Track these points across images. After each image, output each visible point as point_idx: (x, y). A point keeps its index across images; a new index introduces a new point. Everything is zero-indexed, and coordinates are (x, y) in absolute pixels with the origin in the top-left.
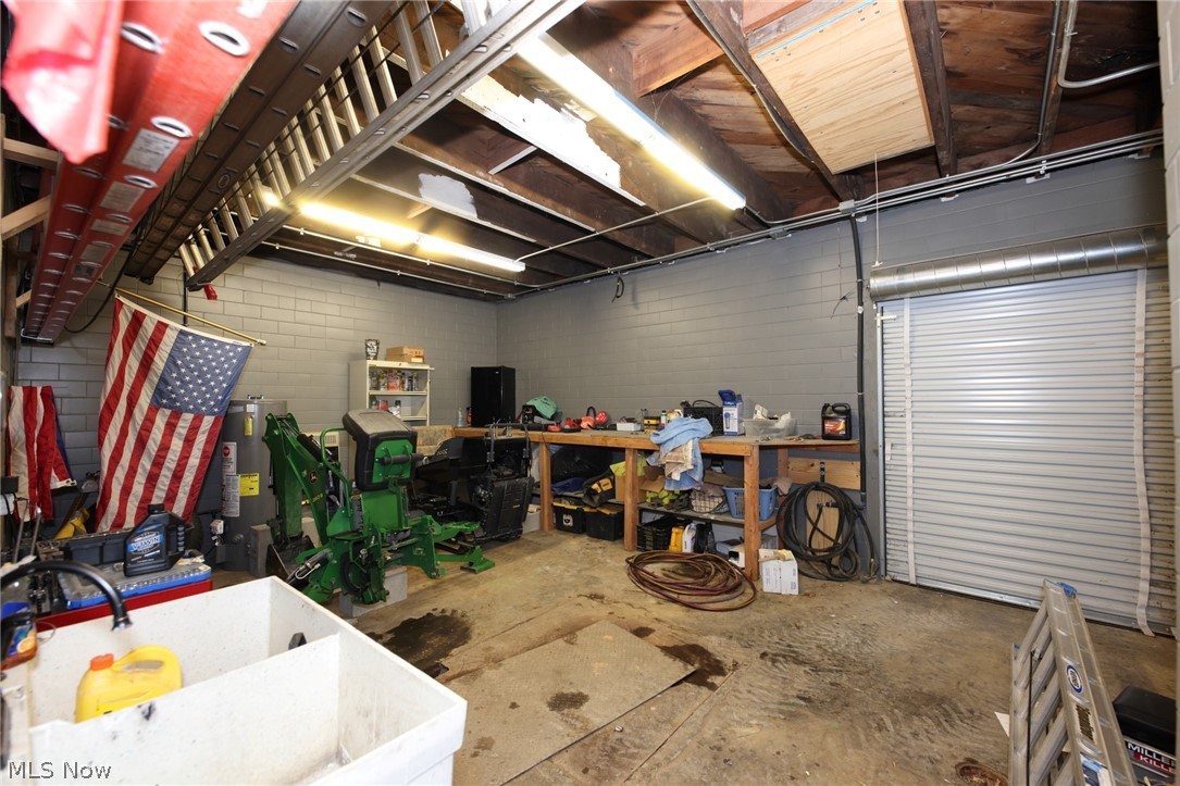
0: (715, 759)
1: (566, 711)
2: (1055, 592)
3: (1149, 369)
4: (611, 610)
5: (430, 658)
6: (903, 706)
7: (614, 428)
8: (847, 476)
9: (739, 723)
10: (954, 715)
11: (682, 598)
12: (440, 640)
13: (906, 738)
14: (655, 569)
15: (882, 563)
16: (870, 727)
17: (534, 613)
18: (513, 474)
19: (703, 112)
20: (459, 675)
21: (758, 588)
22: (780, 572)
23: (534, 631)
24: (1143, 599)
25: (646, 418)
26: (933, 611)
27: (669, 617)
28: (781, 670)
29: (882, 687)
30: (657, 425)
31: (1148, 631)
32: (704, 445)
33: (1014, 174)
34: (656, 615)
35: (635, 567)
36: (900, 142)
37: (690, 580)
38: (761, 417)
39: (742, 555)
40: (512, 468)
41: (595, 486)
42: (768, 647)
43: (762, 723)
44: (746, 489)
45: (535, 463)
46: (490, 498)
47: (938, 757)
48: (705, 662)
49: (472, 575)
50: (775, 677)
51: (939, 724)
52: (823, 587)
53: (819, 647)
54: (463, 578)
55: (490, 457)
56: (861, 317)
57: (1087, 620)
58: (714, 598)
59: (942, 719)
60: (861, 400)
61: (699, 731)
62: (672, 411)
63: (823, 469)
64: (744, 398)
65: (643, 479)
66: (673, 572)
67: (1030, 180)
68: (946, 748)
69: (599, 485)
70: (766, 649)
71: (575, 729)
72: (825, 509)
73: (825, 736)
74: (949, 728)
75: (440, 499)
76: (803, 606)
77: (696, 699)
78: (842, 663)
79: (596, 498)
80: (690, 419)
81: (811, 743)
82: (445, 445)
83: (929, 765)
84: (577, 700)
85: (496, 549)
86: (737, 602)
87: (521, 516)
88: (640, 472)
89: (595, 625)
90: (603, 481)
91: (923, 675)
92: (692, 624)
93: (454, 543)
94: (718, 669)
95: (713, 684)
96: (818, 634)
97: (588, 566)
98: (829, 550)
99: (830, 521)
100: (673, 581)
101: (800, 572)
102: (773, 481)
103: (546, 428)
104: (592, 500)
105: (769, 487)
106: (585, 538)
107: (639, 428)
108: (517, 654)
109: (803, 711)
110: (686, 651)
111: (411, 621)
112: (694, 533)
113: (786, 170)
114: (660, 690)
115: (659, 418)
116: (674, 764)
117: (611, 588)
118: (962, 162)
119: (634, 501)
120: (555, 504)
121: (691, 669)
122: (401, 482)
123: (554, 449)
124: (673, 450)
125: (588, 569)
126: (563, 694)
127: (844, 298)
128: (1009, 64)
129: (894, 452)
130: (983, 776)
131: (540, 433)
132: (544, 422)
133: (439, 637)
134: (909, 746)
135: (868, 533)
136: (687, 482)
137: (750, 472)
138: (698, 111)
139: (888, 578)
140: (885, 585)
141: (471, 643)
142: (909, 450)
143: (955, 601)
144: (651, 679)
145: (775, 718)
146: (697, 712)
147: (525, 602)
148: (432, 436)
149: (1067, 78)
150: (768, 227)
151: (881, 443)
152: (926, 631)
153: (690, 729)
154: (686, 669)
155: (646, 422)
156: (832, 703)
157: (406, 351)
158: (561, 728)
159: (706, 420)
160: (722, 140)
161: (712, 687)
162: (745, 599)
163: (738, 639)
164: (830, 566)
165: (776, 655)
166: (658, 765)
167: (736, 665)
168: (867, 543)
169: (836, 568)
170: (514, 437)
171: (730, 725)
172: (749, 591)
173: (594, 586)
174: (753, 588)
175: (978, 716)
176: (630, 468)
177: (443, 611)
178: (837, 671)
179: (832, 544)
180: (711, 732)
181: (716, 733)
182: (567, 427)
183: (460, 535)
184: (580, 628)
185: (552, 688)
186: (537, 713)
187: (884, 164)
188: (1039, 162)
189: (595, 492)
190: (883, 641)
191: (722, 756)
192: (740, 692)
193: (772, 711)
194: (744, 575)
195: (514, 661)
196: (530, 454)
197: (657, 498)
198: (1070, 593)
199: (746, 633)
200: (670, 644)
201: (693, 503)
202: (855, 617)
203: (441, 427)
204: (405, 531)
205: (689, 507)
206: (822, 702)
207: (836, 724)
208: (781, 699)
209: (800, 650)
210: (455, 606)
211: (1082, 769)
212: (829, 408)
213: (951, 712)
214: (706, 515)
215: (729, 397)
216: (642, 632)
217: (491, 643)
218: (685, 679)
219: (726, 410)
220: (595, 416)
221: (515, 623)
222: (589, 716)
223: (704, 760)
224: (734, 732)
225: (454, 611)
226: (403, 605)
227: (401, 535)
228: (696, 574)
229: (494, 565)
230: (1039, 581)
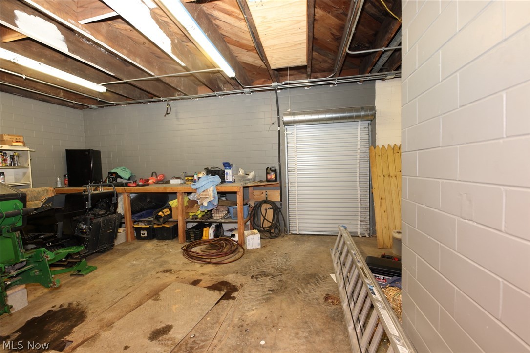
0: (241, 331)
1: (160, 338)
2: (342, 229)
3: (361, 154)
4: (177, 276)
5: (56, 339)
6: (304, 281)
7: (168, 182)
8: (275, 196)
9: (248, 311)
10: (319, 280)
11: (212, 260)
12: (62, 325)
13: (307, 294)
14: (196, 249)
15: (288, 228)
16: (295, 294)
17: (130, 290)
18: (106, 213)
19: (216, 23)
20: (82, 343)
21: (245, 248)
22: (253, 240)
23: (132, 300)
24: (359, 226)
25: (186, 177)
26: (306, 243)
27: (208, 272)
28: (260, 281)
29: (296, 276)
30: (192, 180)
31: (360, 236)
32: (219, 188)
33: (328, 82)
34: (201, 272)
35: (186, 251)
36: (297, 61)
37: (214, 251)
38: (242, 174)
39: (237, 236)
40: (105, 209)
41: (160, 214)
42: (254, 273)
43: (257, 307)
44: (238, 206)
45: (120, 205)
46: (90, 229)
47: (318, 297)
48: (229, 288)
49: (80, 278)
50: (258, 285)
51: (316, 284)
52: (269, 242)
53: (272, 267)
54: (73, 281)
55: (89, 204)
56: (279, 131)
57: (352, 236)
58: (227, 257)
59: (316, 282)
60: (280, 165)
61: (232, 321)
62: (200, 173)
63: (266, 194)
64: (234, 165)
65: (187, 207)
66: (206, 249)
67: (331, 86)
68: (320, 293)
69: (163, 213)
70: (253, 274)
71: (168, 346)
72: (268, 211)
73: (281, 303)
74: (319, 285)
75: (48, 235)
76: (263, 252)
77: (228, 307)
78: (281, 271)
79: (161, 220)
80: (210, 176)
81: (277, 309)
82: (49, 200)
83: (316, 301)
84: (166, 330)
85: (97, 258)
86: (237, 256)
87: (114, 236)
88: (186, 203)
89: (170, 286)
90: (165, 211)
91: (307, 267)
92: (219, 272)
93: (64, 261)
94: (235, 289)
95: (234, 297)
96: (271, 262)
97: (160, 256)
98: (270, 227)
99: (270, 214)
100: (207, 254)
101: (261, 238)
102: (248, 201)
103: (126, 185)
104: (158, 220)
105: (246, 204)
106: (155, 242)
107: (183, 181)
108: (123, 317)
109: (271, 296)
110: (219, 286)
111: (35, 320)
112: (214, 229)
113: (251, 63)
114: (210, 308)
115: (193, 176)
116: (223, 342)
117: (175, 264)
118: (313, 74)
119: (183, 218)
120: (135, 226)
121: (223, 293)
122: (14, 229)
123: (133, 196)
124: (203, 192)
125: (160, 257)
126: (157, 330)
127: (273, 123)
128: (330, 39)
129: (292, 185)
130: (331, 299)
131: (123, 188)
132: (124, 181)
133: (61, 323)
134: (309, 296)
135: (283, 218)
136: (210, 205)
137: (239, 198)
138: (214, 22)
139: (290, 234)
140: (289, 236)
141: (87, 320)
142: (296, 184)
143: (311, 238)
144: (205, 304)
145: (262, 303)
146: (230, 313)
147: (123, 285)
148: (36, 195)
149: (349, 49)
150: (244, 88)
151: (287, 182)
152: (305, 251)
153: (228, 322)
154: (221, 294)
155: (186, 178)
156: (281, 288)
157: (6, 137)
158: (159, 349)
159: (217, 176)
160: (225, 41)
161: (234, 298)
162: (240, 254)
163: (241, 273)
164: (270, 233)
165: (257, 275)
166: (216, 346)
167: (242, 285)
168: (283, 221)
169: (273, 233)
170: (105, 191)
171: (244, 313)
172: (241, 250)
173: (165, 266)
174: (243, 249)
175: (326, 278)
176: (180, 202)
177: (61, 306)
178: (280, 275)
179: (271, 224)
180: (237, 320)
181: (240, 319)
182: (141, 183)
183: (69, 256)
184: (161, 290)
185: (149, 329)
186: (143, 346)
187: (291, 69)
188: (335, 80)
189: (161, 217)
190: (293, 258)
191: (244, 329)
192: (246, 297)
193: (260, 300)
194: (238, 244)
195: (121, 321)
196: (117, 200)
197: (195, 215)
198: (345, 228)
199: (243, 269)
200: (211, 284)
201: (213, 215)
202: (282, 251)
203: (44, 189)
204: (22, 262)
205: (211, 217)
206: (278, 290)
207: (284, 297)
208: (262, 294)
209: (265, 271)
210: (70, 300)
211: (369, 290)
212: (269, 169)
213: (318, 278)
214: (220, 220)
215: (227, 165)
216: (196, 283)
217: (103, 316)
218: (221, 299)
219: (226, 171)
220: (157, 176)
221: (117, 299)
222: (175, 336)
223: (236, 334)
224: (246, 316)
225: (70, 304)
226: (25, 310)
227: (17, 266)
228: (217, 248)
229: (96, 268)
230: (337, 226)
